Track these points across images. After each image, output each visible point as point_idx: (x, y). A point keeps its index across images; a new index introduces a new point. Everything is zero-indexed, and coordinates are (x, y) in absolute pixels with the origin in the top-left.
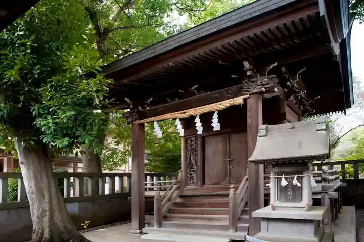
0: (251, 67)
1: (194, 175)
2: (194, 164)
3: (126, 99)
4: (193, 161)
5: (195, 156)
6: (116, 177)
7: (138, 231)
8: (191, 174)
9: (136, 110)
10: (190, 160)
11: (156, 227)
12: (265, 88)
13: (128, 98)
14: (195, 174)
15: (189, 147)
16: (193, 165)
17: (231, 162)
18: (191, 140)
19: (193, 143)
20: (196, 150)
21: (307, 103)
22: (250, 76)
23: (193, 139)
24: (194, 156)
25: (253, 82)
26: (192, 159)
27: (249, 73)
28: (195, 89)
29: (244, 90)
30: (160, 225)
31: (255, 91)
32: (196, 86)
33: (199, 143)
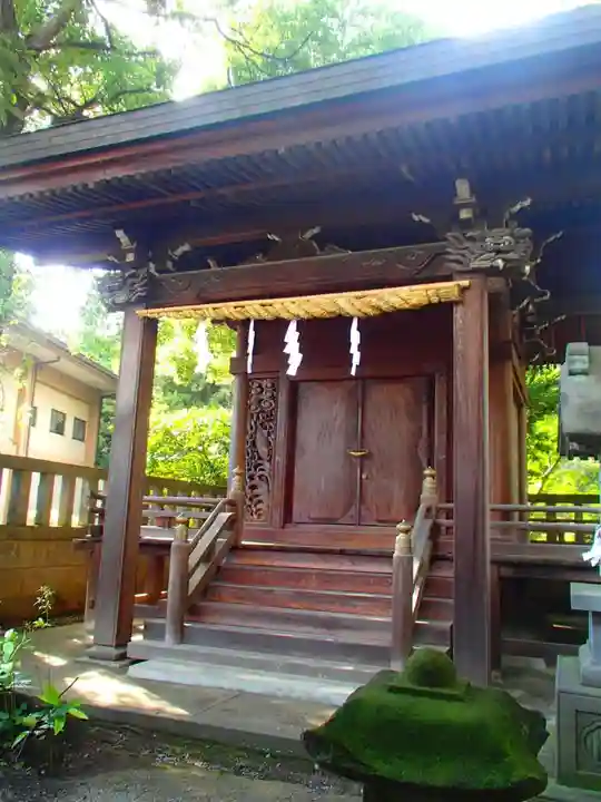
0: (474, 200)
1: (262, 490)
2: (265, 456)
3: (120, 234)
4: (263, 450)
5: (269, 434)
6: (34, 474)
7: (115, 652)
8: (253, 487)
9: (142, 272)
10: (254, 443)
11: (169, 641)
12: (504, 260)
13: (126, 232)
14: (265, 486)
15: (253, 407)
16: (260, 458)
17: (366, 462)
18: (260, 386)
19: (266, 395)
20: (271, 417)
21: (538, 329)
22: (467, 224)
23: (266, 383)
24: (265, 432)
25: (472, 239)
26: (258, 444)
27: (465, 214)
28: (314, 237)
29: (452, 257)
30: (182, 635)
31: (475, 264)
32: (316, 231)
33: (283, 398)
